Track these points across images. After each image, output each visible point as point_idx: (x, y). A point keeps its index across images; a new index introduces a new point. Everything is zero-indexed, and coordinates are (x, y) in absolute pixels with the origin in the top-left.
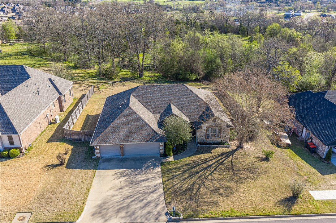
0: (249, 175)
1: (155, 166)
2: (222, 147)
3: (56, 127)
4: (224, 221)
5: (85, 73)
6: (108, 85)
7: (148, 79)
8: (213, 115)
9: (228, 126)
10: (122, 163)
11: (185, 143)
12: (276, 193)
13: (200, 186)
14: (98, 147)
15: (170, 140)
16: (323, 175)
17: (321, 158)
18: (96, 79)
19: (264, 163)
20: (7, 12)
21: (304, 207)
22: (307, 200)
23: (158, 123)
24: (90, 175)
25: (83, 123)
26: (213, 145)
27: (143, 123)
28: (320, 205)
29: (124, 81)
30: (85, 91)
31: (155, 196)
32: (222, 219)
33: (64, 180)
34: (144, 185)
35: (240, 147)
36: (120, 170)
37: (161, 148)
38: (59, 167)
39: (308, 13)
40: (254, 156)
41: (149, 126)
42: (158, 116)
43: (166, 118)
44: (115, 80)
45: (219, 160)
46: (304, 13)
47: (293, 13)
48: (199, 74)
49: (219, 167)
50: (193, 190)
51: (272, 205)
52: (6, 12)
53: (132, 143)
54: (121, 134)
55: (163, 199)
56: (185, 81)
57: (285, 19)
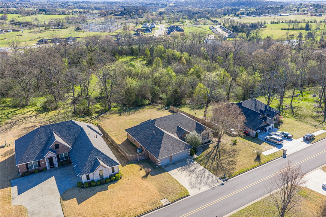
0: (235, 153)
1: (192, 162)
2: (212, 143)
4: (242, 174)
9: (212, 131)
12: (251, 157)
13: (221, 164)
14: (160, 160)
16: (260, 144)
17: (253, 137)
21: (264, 159)
22: (263, 156)
23: (180, 138)
24: (168, 175)
26: (207, 144)
28: (269, 157)
31: (207, 173)
32: (241, 174)
33: (160, 181)
34: (198, 171)
35: (220, 141)
36: (179, 169)
37: (189, 152)
38: (148, 177)
40: (229, 144)
42: (176, 134)
43: (184, 135)
45: (217, 150)
46: (157, 24)
47: (149, 25)
49: (220, 154)
50: (220, 166)
51: (253, 163)
53: (178, 153)
54: (170, 149)
55: (212, 174)
56: (143, 106)
57: (146, 32)
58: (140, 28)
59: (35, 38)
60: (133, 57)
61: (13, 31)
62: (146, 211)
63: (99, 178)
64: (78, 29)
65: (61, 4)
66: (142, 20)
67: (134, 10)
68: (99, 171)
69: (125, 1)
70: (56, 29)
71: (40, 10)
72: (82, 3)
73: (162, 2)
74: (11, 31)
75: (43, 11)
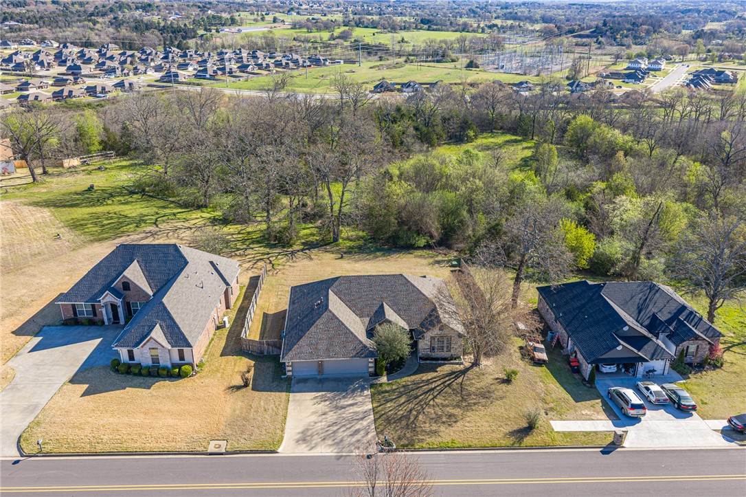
0: (480, 401)
1: (363, 389)
2: (452, 364)
3: (227, 333)
4: (442, 452)
5: (244, 231)
6: (285, 258)
7: (349, 244)
8: (439, 321)
9: (460, 336)
10: (320, 385)
11: (401, 358)
12: (509, 423)
13: (419, 413)
14: (290, 364)
15: (383, 355)
16: (577, 401)
17: (583, 379)
18: (265, 247)
19: (504, 387)
20: (49, 64)
21: (539, 439)
22: (544, 431)
23: (367, 331)
24: (283, 400)
25: (260, 326)
26: (440, 362)
27: (348, 332)
28: (558, 438)
29: (309, 249)
30: (252, 270)
31: (365, 423)
32: (440, 451)
33: (254, 405)
34: (351, 411)
35: (476, 363)
36: (320, 394)
37: (370, 365)
38: (244, 390)
39: (677, 65)
40: (492, 377)
41: (355, 336)
42: (367, 320)
43: (377, 325)
44: (296, 248)
45: (445, 382)
46: (669, 63)
47: (647, 63)
48: (432, 237)
49: (444, 391)
50: (409, 418)
51: (500, 436)
52: (46, 65)
53: (334, 359)
54: (320, 347)
55: (373, 427)
56: (409, 248)
57: (626, 80)
58: (619, 69)
59: (374, 79)
60: (513, 138)
61: (345, 62)
62: (165, 450)
63: (150, 363)
64: (471, 65)
65: (474, 8)
66: (636, 49)
67: (629, 26)
68: (150, 349)
69: (624, 2)
70: (430, 61)
71: (423, 21)
72: (520, 6)
73: (725, 6)
74: (342, 61)
75: (428, 23)
